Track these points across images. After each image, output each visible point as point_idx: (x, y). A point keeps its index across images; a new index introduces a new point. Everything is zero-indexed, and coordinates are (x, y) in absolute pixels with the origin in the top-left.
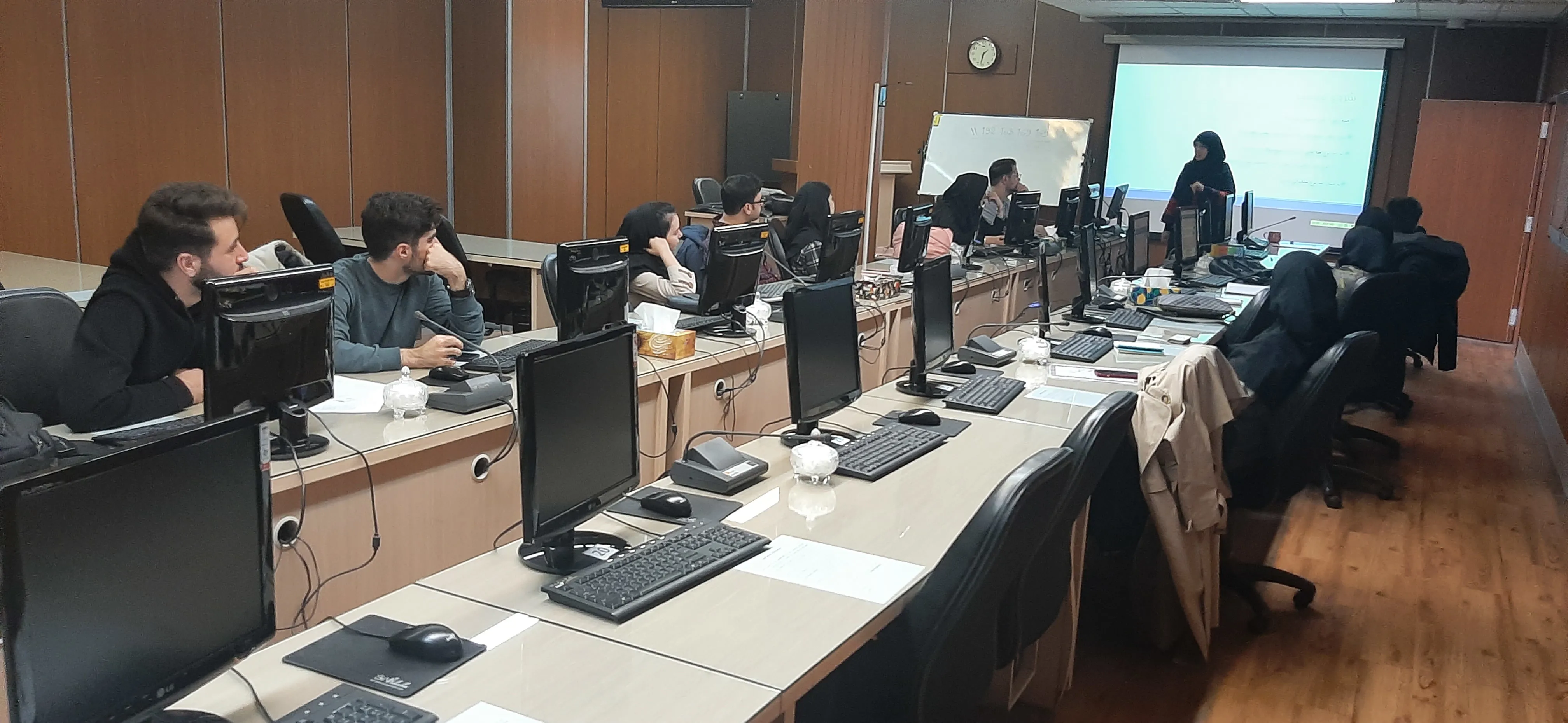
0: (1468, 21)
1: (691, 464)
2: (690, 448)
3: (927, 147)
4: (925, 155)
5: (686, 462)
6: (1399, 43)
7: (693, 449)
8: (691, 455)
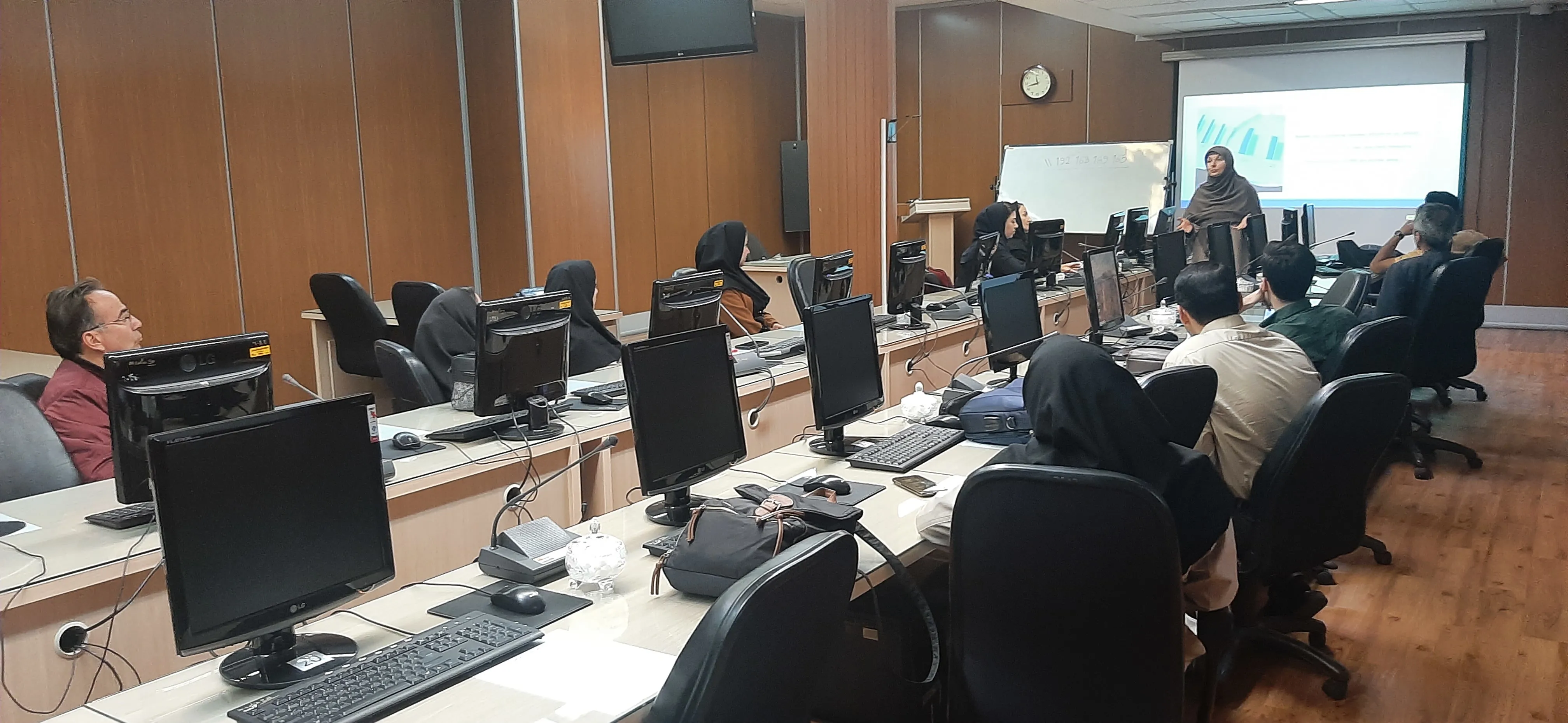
6: (1478, 36)
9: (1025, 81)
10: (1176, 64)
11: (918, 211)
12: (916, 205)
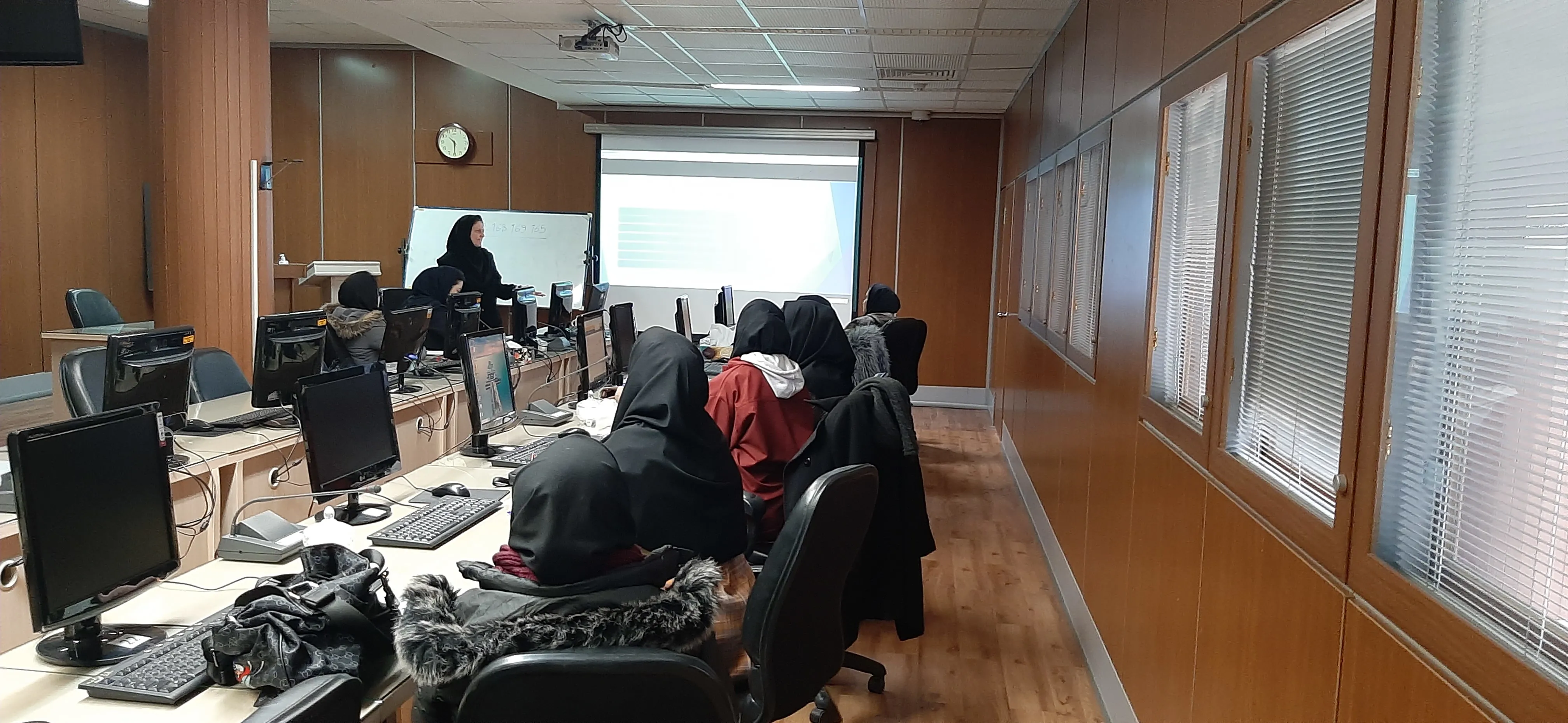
0: (931, 113)
1: (239, 537)
2: (237, 523)
3: (408, 247)
4: (407, 255)
5: (236, 537)
6: (870, 135)
7: (241, 523)
8: (238, 529)
9: (441, 139)
10: (598, 137)
11: (316, 273)
12: (315, 266)
